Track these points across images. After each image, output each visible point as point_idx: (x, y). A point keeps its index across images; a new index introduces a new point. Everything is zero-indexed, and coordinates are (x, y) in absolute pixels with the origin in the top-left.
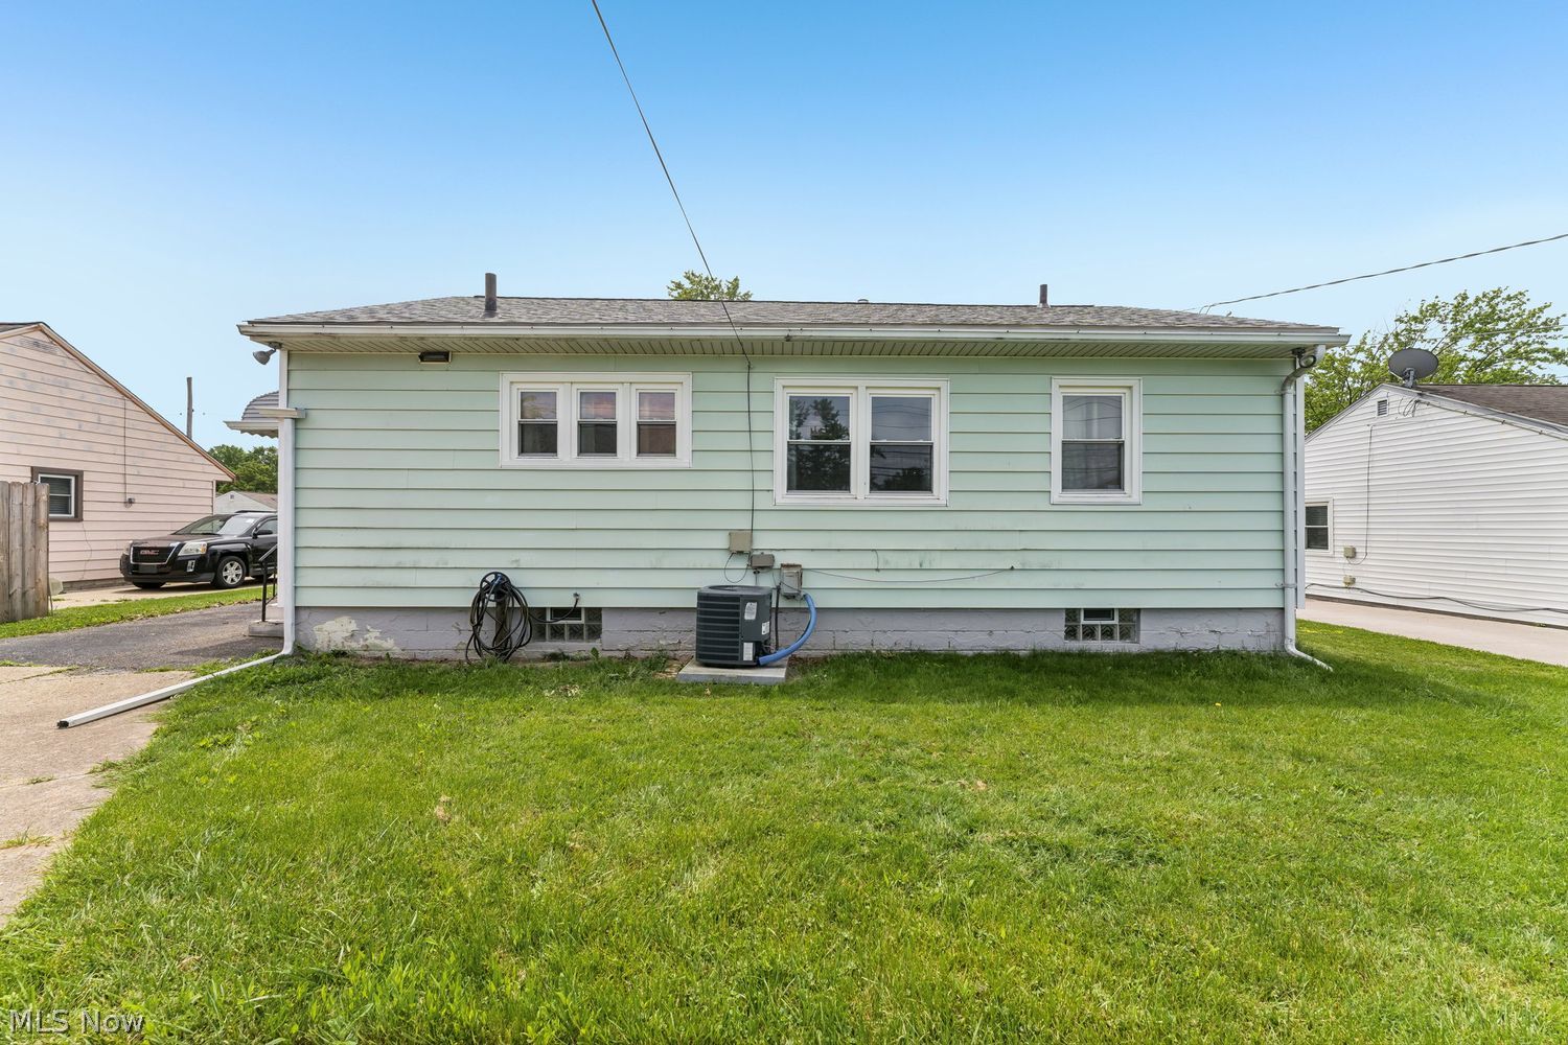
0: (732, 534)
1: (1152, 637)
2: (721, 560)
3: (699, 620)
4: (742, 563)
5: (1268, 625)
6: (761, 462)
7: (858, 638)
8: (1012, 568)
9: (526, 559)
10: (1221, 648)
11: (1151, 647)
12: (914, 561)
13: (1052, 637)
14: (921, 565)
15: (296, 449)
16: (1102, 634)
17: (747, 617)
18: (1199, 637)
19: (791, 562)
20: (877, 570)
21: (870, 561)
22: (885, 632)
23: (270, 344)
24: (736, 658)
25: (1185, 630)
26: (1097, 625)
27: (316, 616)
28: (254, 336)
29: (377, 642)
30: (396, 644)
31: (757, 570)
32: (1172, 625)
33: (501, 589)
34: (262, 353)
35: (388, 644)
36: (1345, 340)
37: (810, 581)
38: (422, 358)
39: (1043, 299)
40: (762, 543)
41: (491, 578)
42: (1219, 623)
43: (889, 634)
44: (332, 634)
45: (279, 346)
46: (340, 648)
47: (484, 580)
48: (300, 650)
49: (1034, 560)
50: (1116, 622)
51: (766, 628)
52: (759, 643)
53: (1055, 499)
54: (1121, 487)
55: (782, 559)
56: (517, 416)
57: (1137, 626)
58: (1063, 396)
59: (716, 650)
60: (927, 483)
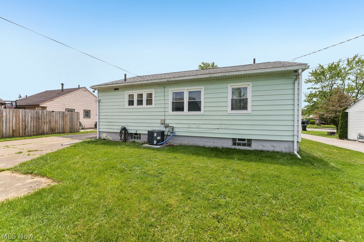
0: (161, 120)
1: (255, 146)
2: (159, 125)
3: (148, 136)
4: (163, 126)
5: (289, 145)
6: (166, 106)
7: (185, 142)
8: (218, 128)
9: (129, 124)
10: (275, 150)
11: (255, 149)
12: (196, 126)
13: (229, 145)
14: (198, 127)
15: (99, 106)
16: (242, 145)
17: (155, 136)
18: (268, 147)
19: (172, 126)
20: (189, 128)
21: (187, 126)
22: (191, 141)
23: (94, 89)
24: (153, 143)
25: (264, 145)
26: (241, 143)
27: (102, 133)
28: (92, 88)
29: (109, 138)
30: (112, 138)
31: (166, 127)
32: (260, 144)
33: (124, 129)
34: (94, 91)
35: (111, 138)
36: (308, 67)
37: (175, 130)
38: (115, 90)
39: (254, 62)
40: (167, 122)
41: (122, 127)
42: (274, 144)
43: (192, 142)
44: (104, 136)
45: (96, 89)
46: (105, 138)
47: (122, 128)
48: (99, 138)
49: (223, 127)
50: (246, 142)
51: (159, 138)
52: (158, 141)
53: (229, 112)
54: (247, 109)
55: (170, 125)
56: (128, 99)
57: (251, 143)
58: (232, 88)
59: (150, 141)
60: (199, 109)
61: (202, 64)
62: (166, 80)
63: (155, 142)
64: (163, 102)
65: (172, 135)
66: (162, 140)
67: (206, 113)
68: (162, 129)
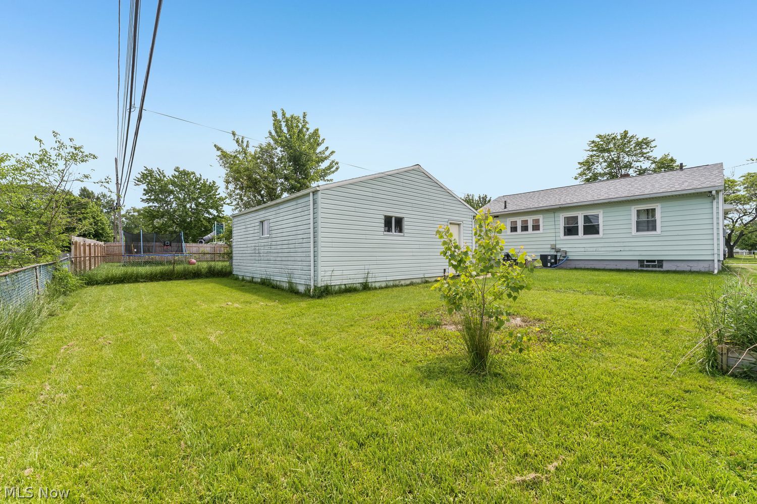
0: (552, 245)
1: (667, 267)
2: (549, 250)
3: (542, 260)
4: (554, 250)
5: (708, 264)
6: (557, 231)
8: (621, 251)
10: (692, 270)
11: (667, 270)
12: (594, 249)
13: (635, 266)
14: (596, 250)
16: (652, 266)
17: (549, 259)
18: (683, 267)
19: (564, 250)
20: (585, 251)
21: (582, 249)
22: (588, 265)
24: (547, 266)
25: (679, 266)
26: (650, 264)
31: (557, 252)
32: (673, 264)
33: (507, 255)
37: (568, 254)
38: (495, 217)
40: (558, 246)
42: (691, 264)
47: (505, 254)
49: (627, 249)
50: (656, 263)
51: (553, 261)
52: (552, 264)
53: (634, 234)
54: (656, 230)
55: (562, 249)
56: (510, 226)
57: (663, 265)
58: (637, 210)
59: (545, 265)
60: (598, 233)
61: (598, 137)
62: (558, 206)
63: (549, 265)
64: (553, 227)
65: (565, 259)
66: (556, 263)
67: (605, 236)
68: (553, 253)
